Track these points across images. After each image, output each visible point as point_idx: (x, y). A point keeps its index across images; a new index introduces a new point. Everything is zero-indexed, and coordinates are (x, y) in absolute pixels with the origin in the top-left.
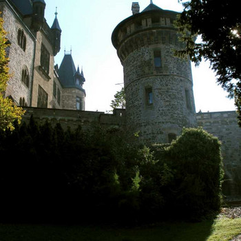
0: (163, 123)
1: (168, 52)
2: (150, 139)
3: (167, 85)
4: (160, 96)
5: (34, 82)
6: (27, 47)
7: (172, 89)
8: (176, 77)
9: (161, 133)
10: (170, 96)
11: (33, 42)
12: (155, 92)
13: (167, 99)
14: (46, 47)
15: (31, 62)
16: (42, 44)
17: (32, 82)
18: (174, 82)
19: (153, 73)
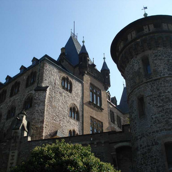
0: (157, 131)
1: (156, 56)
2: (146, 153)
3: (158, 90)
4: (152, 103)
5: (85, 115)
6: (74, 89)
7: (164, 92)
8: (168, 79)
9: (157, 144)
10: (162, 100)
11: (80, 85)
12: (147, 100)
13: (159, 105)
14: (96, 85)
15: (79, 100)
16: (91, 84)
17: (83, 115)
18: (167, 85)
19: (143, 81)
